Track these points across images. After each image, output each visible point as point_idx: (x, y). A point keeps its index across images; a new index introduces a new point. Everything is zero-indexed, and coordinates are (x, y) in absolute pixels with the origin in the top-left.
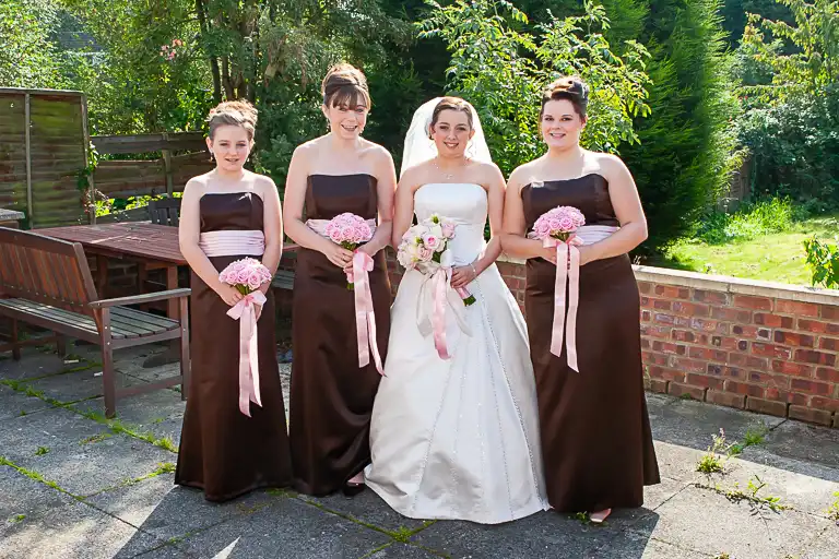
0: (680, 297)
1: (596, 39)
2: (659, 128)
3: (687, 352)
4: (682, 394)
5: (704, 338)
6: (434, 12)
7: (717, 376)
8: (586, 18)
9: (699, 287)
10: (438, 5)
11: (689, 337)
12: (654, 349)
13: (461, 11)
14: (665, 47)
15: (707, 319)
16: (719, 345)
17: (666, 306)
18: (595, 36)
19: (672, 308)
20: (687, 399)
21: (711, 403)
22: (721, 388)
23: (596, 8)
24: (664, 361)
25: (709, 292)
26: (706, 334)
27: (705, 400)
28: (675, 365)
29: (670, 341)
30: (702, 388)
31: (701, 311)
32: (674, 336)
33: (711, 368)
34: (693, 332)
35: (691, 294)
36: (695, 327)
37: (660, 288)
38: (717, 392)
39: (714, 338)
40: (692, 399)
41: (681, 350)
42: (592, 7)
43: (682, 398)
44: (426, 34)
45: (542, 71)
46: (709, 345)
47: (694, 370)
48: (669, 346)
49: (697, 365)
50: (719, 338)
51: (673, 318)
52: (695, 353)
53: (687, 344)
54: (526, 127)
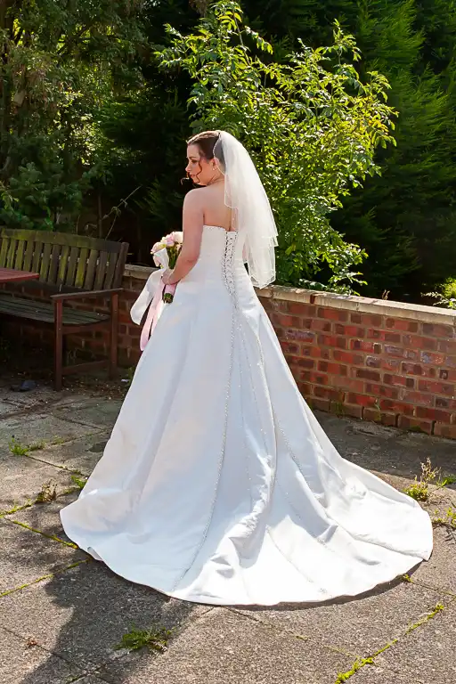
0: (410, 330)
1: (346, 69)
2: (433, 161)
3: (416, 384)
4: (411, 426)
5: (432, 372)
6: (175, 41)
7: (444, 410)
8: (335, 48)
9: (427, 320)
10: (179, 35)
11: (418, 370)
12: (385, 382)
13: (205, 40)
14: (441, 77)
15: (433, 352)
16: (445, 378)
17: (395, 338)
18: (345, 66)
19: (401, 340)
20: (414, 432)
21: (439, 436)
22: (447, 421)
23: (346, 38)
24: (395, 394)
25: (437, 325)
26: (435, 367)
27: (432, 433)
28: (404, 398)
29: (400, 374)
30: (430, 422)
31: (429, 345)
32: (404, 370)
33: (439, 402)
34: (422, 366)
35: (420, 328)
36: (424, 360)
37: (391, 322)
38: (443, 425)
39: (442, 372)
40: (420, 432)
41: (410, 383)
42: (342, 37)
43: (411, 431)
44: (168, 63)
45: (286, 102)
46: (436, 379)
47: (423, 404)
48: (399, 379)
49: (425, 398)
50: (446, 372)
51: (403, 351)
52: (423, 386)
53: (416, 377)
54: (272, 158)
